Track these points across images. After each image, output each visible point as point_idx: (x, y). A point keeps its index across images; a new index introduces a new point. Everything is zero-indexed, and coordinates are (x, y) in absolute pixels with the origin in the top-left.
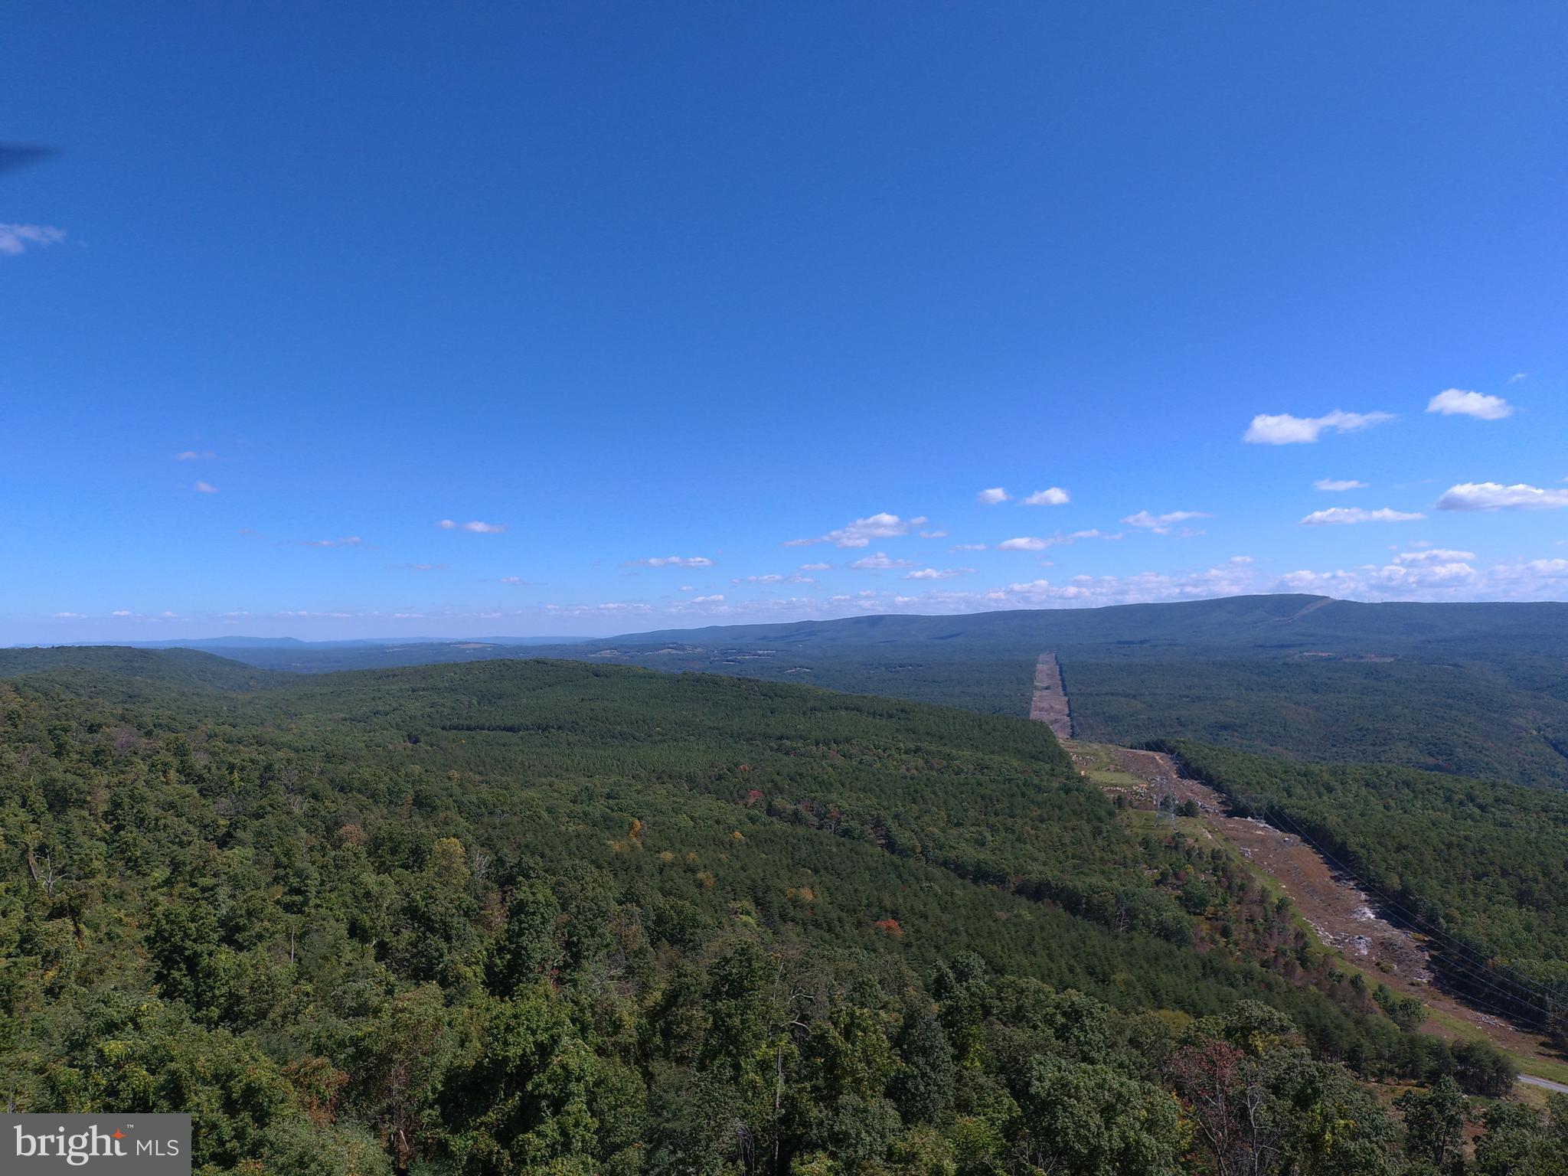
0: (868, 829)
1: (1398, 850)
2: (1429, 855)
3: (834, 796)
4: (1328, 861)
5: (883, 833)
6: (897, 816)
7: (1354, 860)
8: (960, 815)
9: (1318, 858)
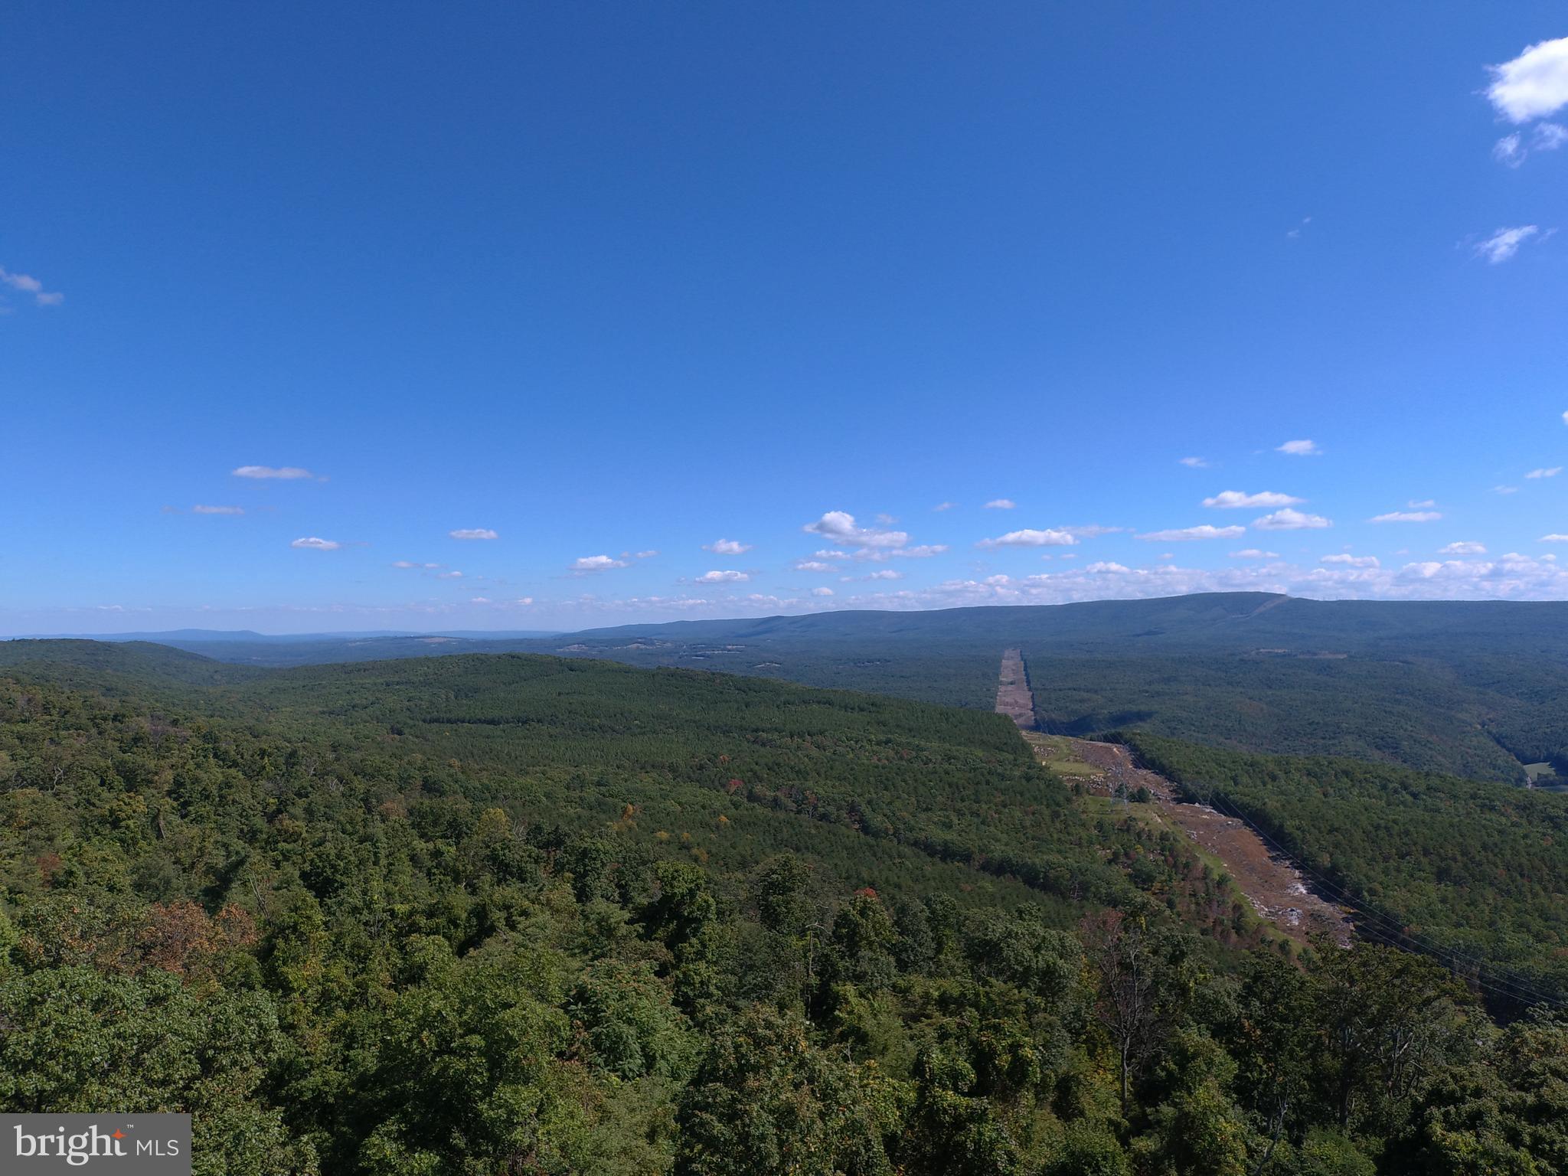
0: (844, 814)
1: (1330, 832)
2: (1358, 836)
3: (810, 783)
4: (1267, 842)
5: (857, 818)
6: (869, 802)
7: (1290, 841)
8: (928, 800)
9: (1258, 840)
